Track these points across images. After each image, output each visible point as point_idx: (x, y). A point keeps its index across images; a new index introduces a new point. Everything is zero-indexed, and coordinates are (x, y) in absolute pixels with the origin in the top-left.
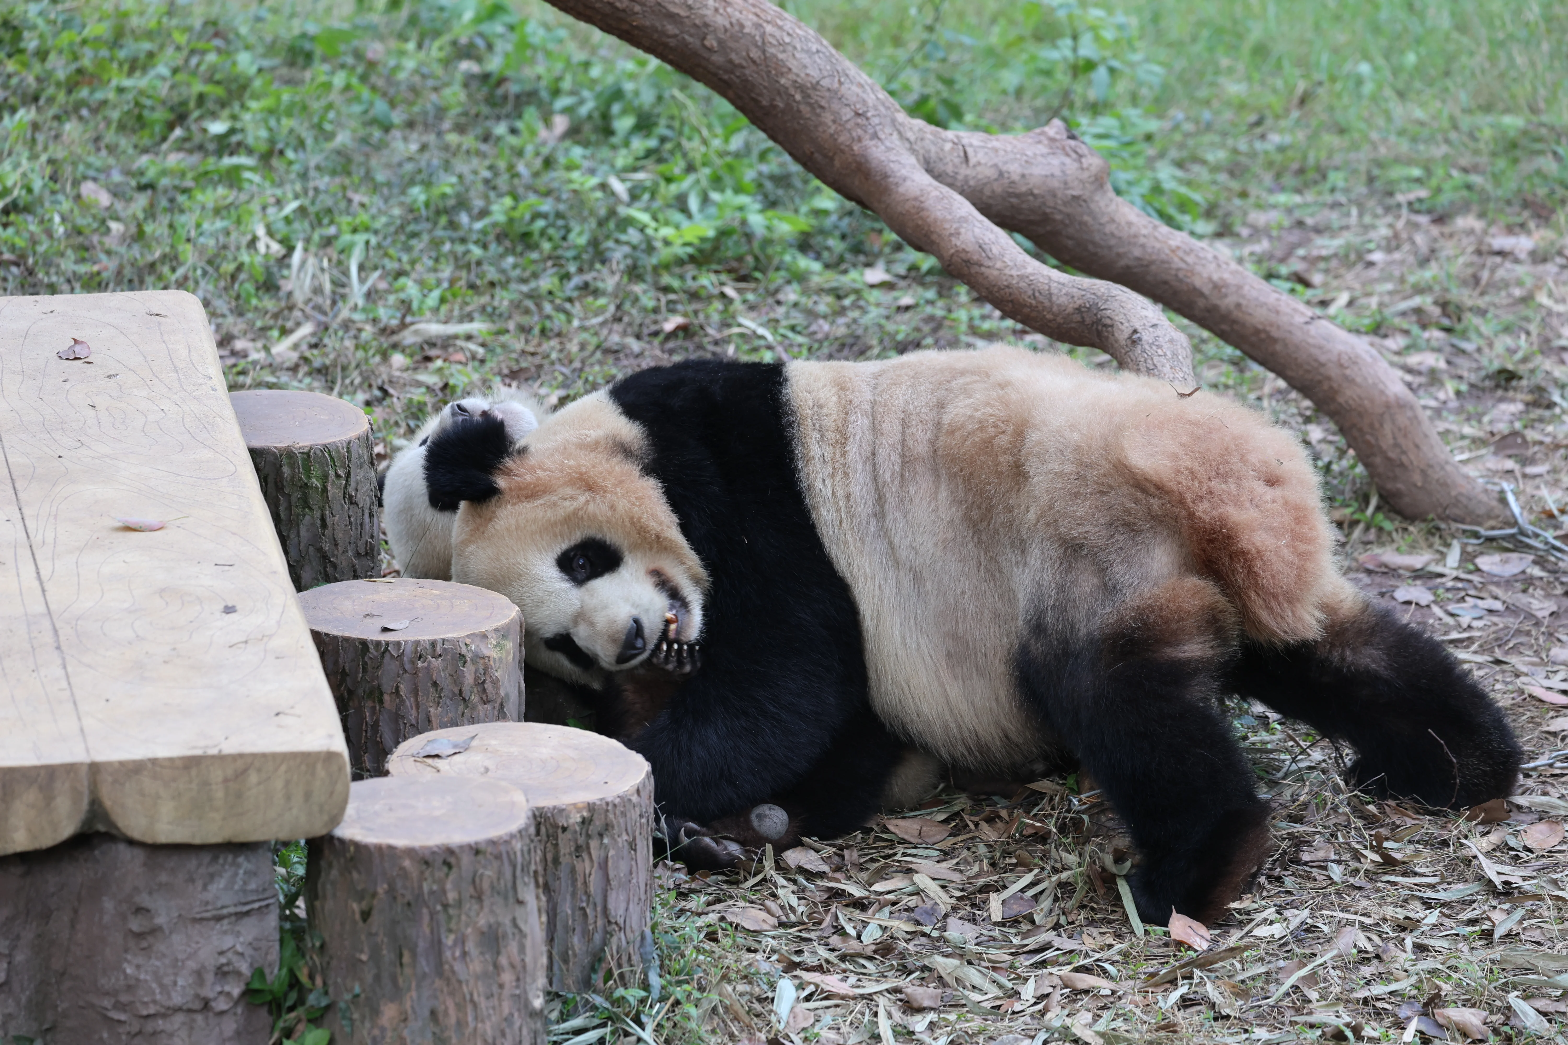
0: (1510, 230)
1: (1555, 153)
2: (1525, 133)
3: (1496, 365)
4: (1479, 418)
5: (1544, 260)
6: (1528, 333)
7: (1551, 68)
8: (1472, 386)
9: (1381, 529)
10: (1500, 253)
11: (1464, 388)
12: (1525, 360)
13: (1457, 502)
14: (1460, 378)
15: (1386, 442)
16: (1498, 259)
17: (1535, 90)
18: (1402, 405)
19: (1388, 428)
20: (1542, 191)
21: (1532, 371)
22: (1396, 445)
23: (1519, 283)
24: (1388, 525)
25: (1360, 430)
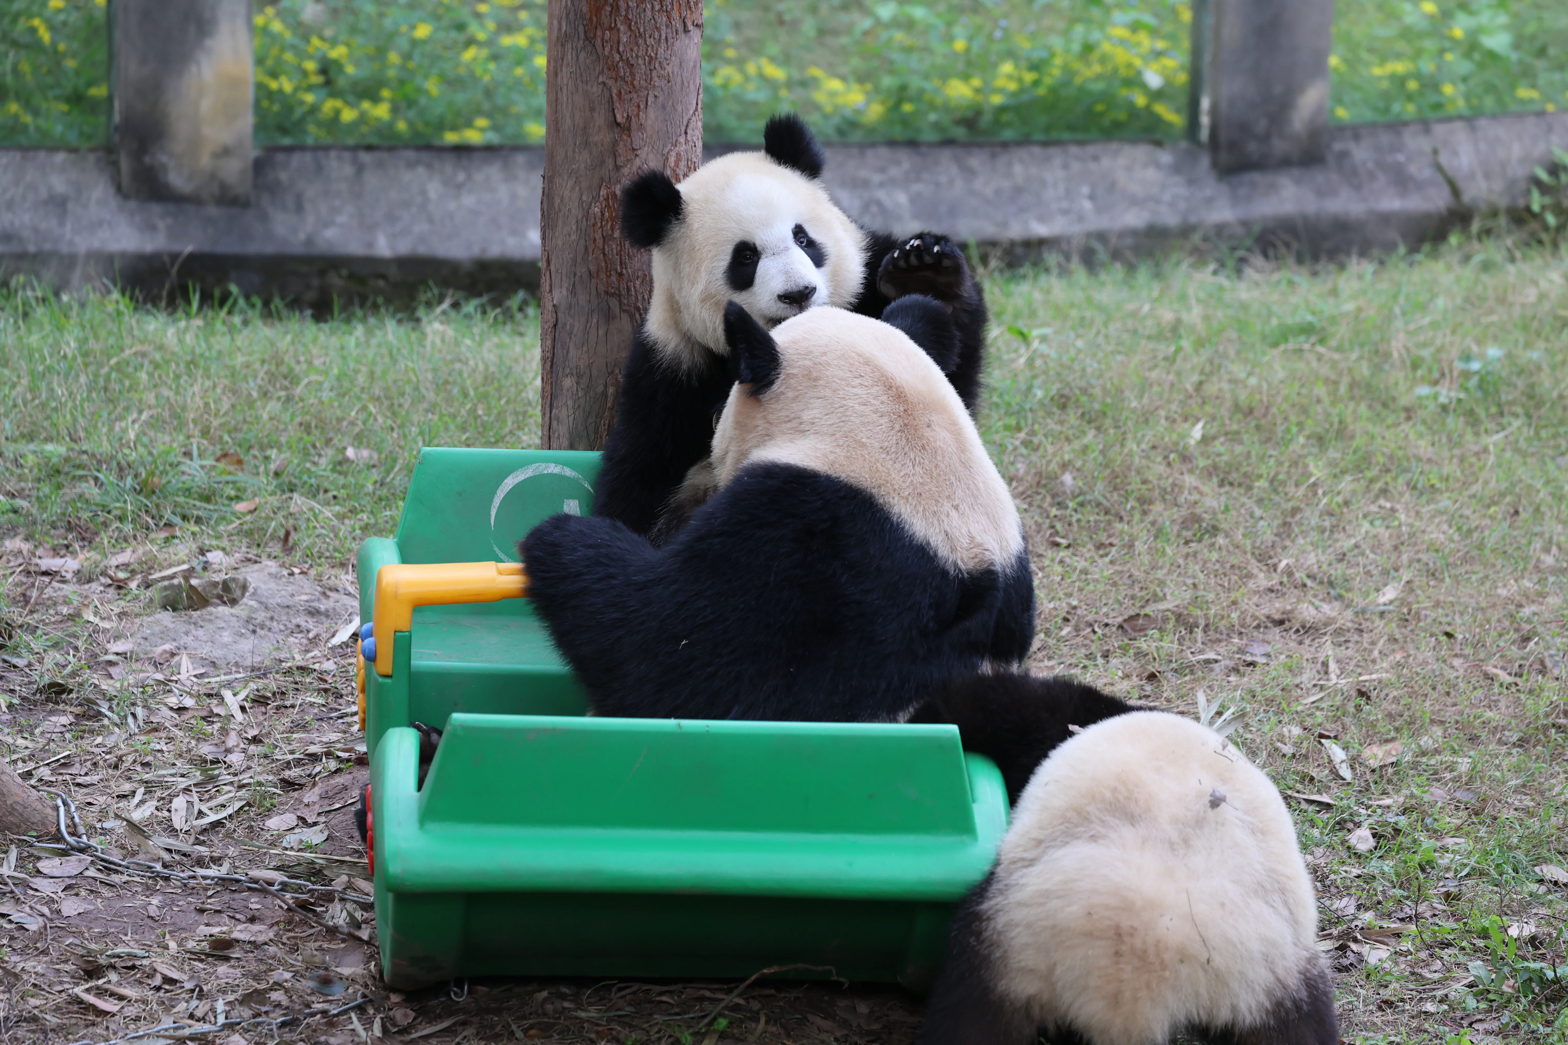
0: (55, 552)
1: (96, 479)
2: (67, 460)
3: (46, 680)
4: (31, 730)
5: (90, 581)
6: (76, 649)
7: (89, 399)
8: (23, 699)
10: (45, 573)
11: (16, 701)
12: (74, 674)
13: (11, 809)
14: (12, 691)
16: (47, 579)
17: (74, 419)
20: (86, 515)
21: (81, 685)
23: (66, 602)
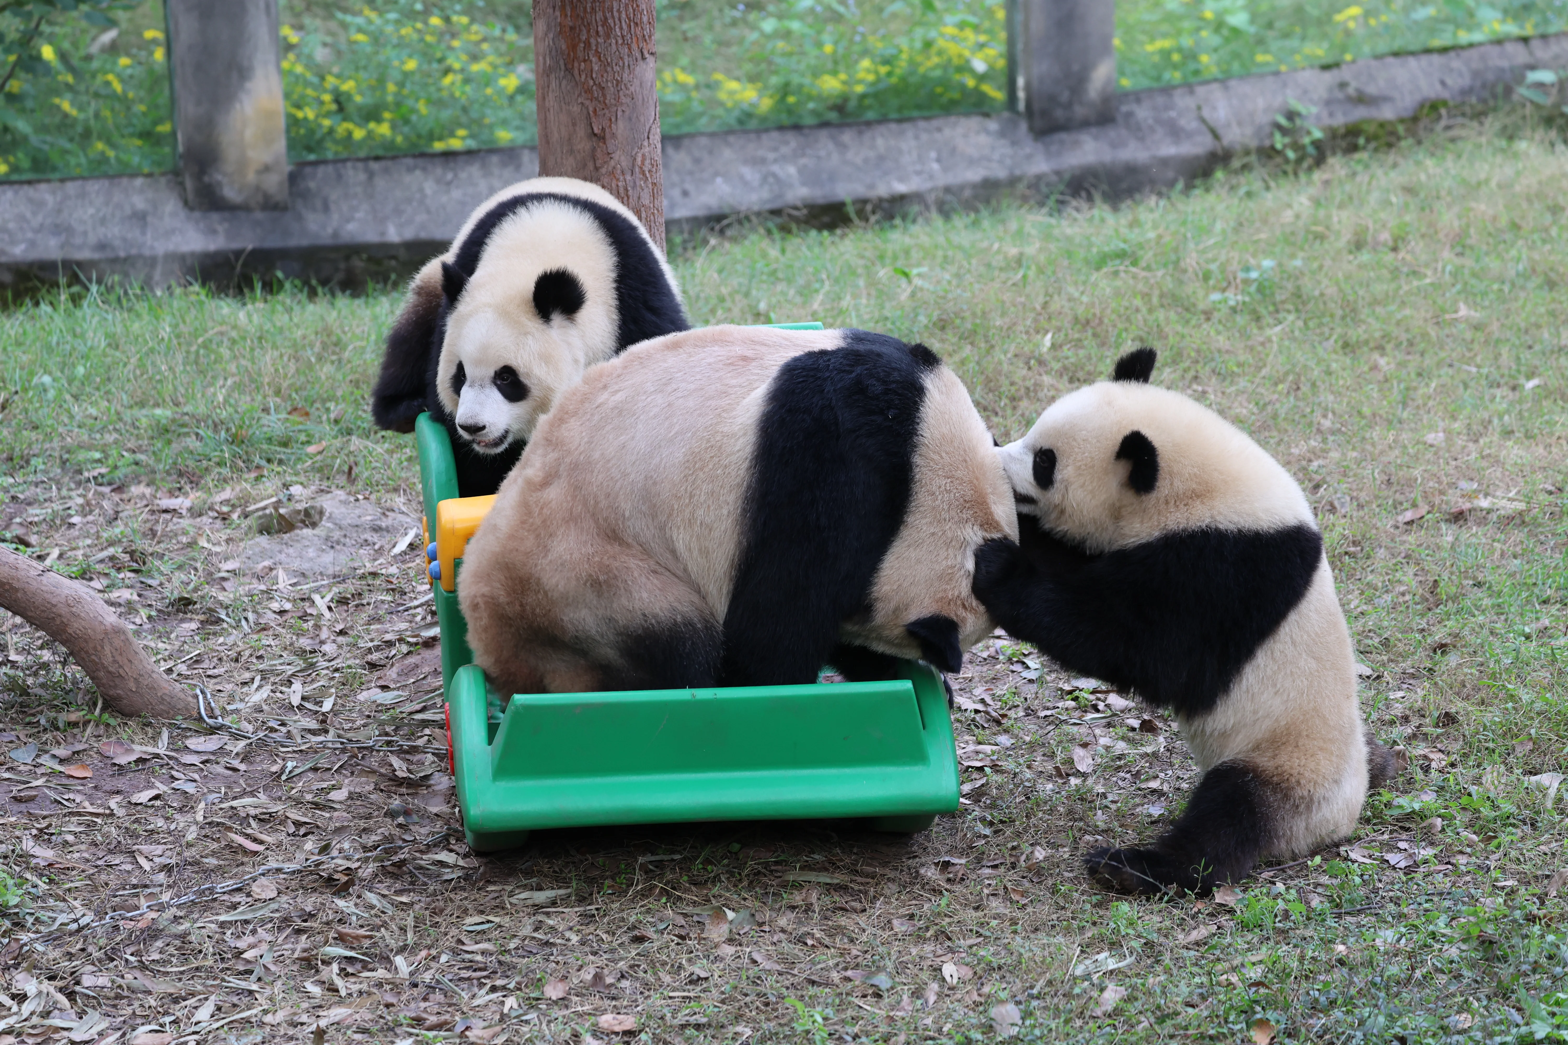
0: (171, 494)
1: (197, 434)
2: (172, 421)
3: (176, 595)
4: (168, 635)
5: (200, 515)
6: (196, 569)
7: (185, 371)
8: (159, 611)
9: (108, 725)
10: (166, 511)
11: (154, 613)
12: (196, 590)
13: (162, 700)
14: (150, 606)
15: (107, 659)
16: (168, 516)
17: (175, 389)
18: (118, 631)
19: (107, 649)
20: (191, 463)
21: (203, 597)
22: (115, 661)
23: (185, 533)
24: (112, 722)
25: (87, 652)
